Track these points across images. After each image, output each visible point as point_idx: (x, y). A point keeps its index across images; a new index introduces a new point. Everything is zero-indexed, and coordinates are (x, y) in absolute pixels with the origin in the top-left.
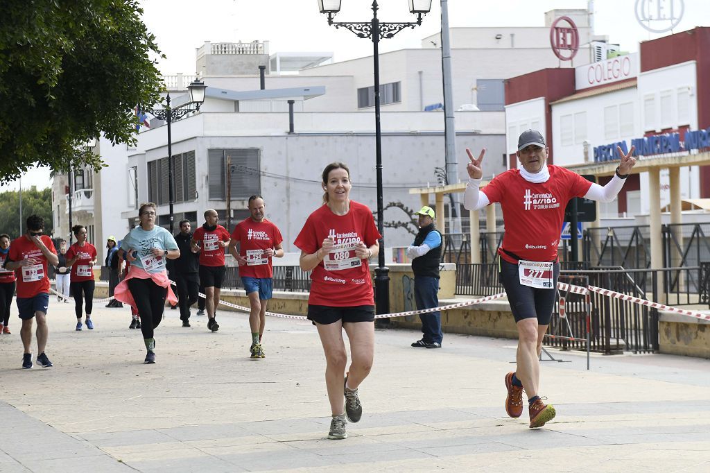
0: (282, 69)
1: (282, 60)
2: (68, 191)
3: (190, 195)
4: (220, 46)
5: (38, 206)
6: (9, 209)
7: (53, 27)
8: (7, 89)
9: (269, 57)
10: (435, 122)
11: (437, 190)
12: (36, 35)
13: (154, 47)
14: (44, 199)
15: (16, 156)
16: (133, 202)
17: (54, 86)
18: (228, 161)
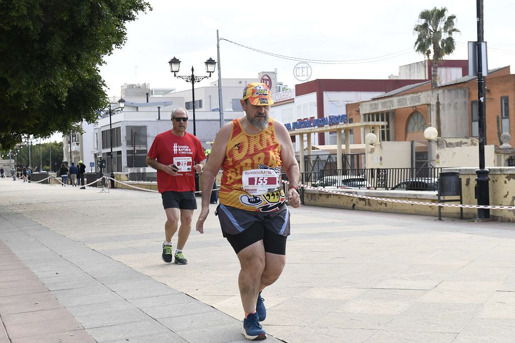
0: (155, 94)
1: (155, 91)
2: (70, 142)
3: (119, 144)
4: (130, 85)
5: (57, 149)
6: (46, 150)
7: (64, 77)
8: (46, 102)
9: (150, 90)
10: (216, 115)
12: (57, 80)
13: (104, 85)
14: (60, 146)
15: (49, 129)
16: (96, 147)
17: (64, 100)
18: (134, 131)
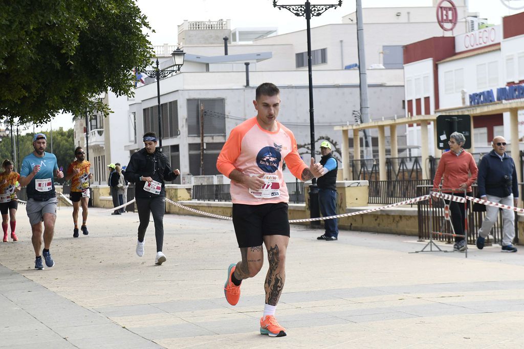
0: (240, 40)
1: (240, 33)
3: (174, 133)
4: (195, 24)
5: (64, 142)
7: (72, 11)
8: (39, 57)
9: (231, 31)
10: (353, 77)
11: (355, 127)
12: (60, 17)
13: (146, 25)
14: (69, 137)
16: (133, 138)
17: (72, 54)
18: (202, 108)
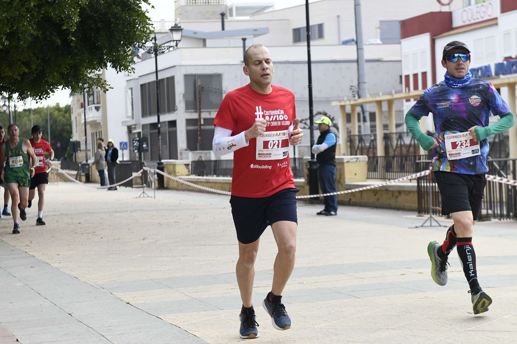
0: (237, 15)
1: (237, 8)
2: (83, 106)
3: (172, 108)
5: (61, 117)
6: (40, 120)
8: (40, 33)
9: (227, 7)
10: (350, 52)
11: (352, 103)
14: (66, 112)
15: (47, 82)
16: (130, 114)
17: (74, 30)
18: (199, 83)
